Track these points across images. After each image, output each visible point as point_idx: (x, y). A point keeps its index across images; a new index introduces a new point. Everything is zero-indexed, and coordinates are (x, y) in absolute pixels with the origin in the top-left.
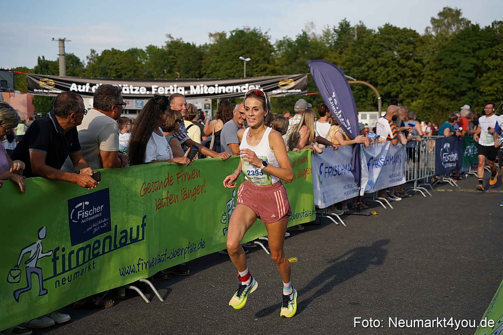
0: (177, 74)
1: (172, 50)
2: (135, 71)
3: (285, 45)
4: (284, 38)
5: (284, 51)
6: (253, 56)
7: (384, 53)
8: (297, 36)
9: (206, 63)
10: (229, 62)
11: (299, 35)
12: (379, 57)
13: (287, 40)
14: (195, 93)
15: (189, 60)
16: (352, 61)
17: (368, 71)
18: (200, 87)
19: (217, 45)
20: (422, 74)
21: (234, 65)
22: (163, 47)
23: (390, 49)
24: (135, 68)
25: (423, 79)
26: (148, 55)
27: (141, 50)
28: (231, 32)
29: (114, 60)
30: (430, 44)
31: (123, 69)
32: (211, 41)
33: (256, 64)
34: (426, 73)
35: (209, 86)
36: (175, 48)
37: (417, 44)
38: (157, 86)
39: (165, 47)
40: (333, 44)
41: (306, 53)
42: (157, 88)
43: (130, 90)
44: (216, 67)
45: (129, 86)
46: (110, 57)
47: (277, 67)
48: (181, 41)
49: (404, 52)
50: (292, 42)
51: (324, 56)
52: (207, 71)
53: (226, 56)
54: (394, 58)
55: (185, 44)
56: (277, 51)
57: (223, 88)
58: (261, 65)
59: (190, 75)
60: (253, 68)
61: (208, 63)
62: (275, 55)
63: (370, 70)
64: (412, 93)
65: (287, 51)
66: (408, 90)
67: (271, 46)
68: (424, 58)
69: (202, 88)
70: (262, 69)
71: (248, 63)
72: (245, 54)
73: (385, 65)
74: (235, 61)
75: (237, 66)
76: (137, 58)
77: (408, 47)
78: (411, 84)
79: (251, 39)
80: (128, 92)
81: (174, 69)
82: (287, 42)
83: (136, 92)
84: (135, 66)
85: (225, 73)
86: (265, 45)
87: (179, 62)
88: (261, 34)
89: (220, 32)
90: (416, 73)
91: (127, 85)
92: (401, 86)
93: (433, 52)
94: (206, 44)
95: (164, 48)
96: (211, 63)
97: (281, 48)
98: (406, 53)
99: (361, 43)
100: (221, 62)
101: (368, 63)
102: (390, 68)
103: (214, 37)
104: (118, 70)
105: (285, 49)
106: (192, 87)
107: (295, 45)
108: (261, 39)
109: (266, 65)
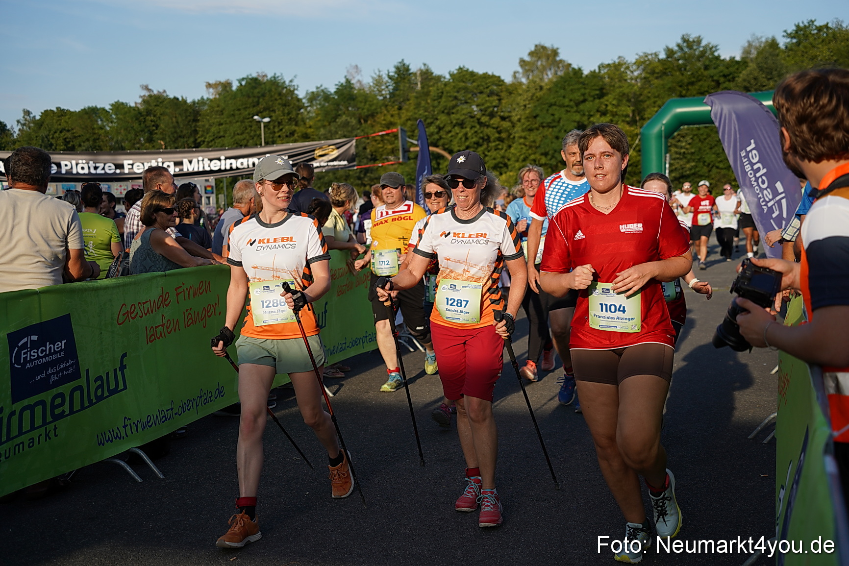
0: (160, 143)
1: (150, 108)
2: (94, 140)
3: (319, 98)
4: (317, 88)
5: (319, 107)
6: (273, 114)
7: (459, 108)
8: (336, 85)
9: (204, 126)
10: (239, 124)
11: (340, 84)
12: (453, 113)
13: (323, 91)
14: (191, 170)
15: (177, 122)
16: (416, 119)
17: (438, 133)
18: (198, 161)
19: (219, 99)
20: (512, 137)
21: (246, 129)
22: (136, 103)
23: (466, 103)
24: (95, 136)
25: (513, 143)
26: (114, 116)
27: (103, 109)
28: (240, 81)
29: (60, 125)
30: (520, 95)
31: (75, 137)
32: (209, 94)
33: (279, 126)
34: (517, 135)
35: (211, 160)
36: (156, 106)
37: (503, 94)
38: (131, 162)
39: (141, 104)
40: (388, 96)
41: (350, 109)
42: (132, 165)
43: (89, 168)
44: (219, 132)
45: (88, 163)
46: (54, 121)
47: (309, 131)
48: (165, 94)
49: (486, 106)
50: (329, 93)
51: (377, 113)
52: (205, 138)
53: (233, 115)
54: (472, 115)
55: (170, 99)
56: (307, 107)
57: (233, 161)
58: (287, 127)
59: (180, 144)
60: (275, 132)
61: (207, 126)
62: (306, 113)
63: (442, 133)
64: (500, 163)
65: (323, 106)
66: (494, 159)
67: (299, 100)
68: (513, 114)
69: (201, 163)
70: (288, 134)
71: (267, 125)
72: (261, 112)
73: (462, 125)
74: (247, 123)
75: (251, 130)
76: (97, 121)
77: (491, 99)
78: (498, 151)
79: (270, 91)
80: (86, 171)
81: (155, 136)
82: (322, 94)
83: (99, 171)
84: (94, 134)
85: (233, 140)
86: (290, 98)
87: (162, 126)
88: (284, 82)
89: (223, 80)
90: (504, 135)
91: (84, 161)
92: (484, 153)
93: (525, 106)
94: (202, 98)
95: (139, 106)
96: (211, 125)
97: (314, 102)
98: (488, 107)
99: (427, 94)
100: (226, 124)
101: (438, 122)
102: (468, 129)
103: (213, 89)
104: (67, 140)
105: (320, 104)
106: (185, 161)
107: (334, 98)
108: (284, 91)
109: (294, 127)
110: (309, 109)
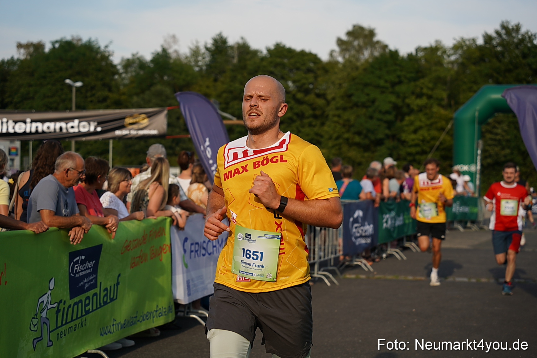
3: (135, 66)
4: (133, 55)
5: (134, 74)
6: (86, 79)
8: (152, 54)
9: (12, 87)
10: (49, 86)
11: (156, 53)
13: (138, 59)
16: (231, 92)
18: (2, 122)
19: (30, 60)
21: (57, 92)
28: (53, 43)
30: (336, 73)
32: (20, 55)
33: (91, 91)
35: (16, 122)
37: (319, 72)
40: (204, 68)
41: (166, 78)
44: (28, 94)
47: (123, 98)
49: (302, 82)
50: (145, 61)
52: (13, 99)
53: (44, 77)
57: (39, 124)
58: (99, 93)
60: (87, 97)
61: (16, 87)
67: (114, 67)
69: (5, 124)
70: (101, 99)
71: (78, 89)
72: (74, 76)
74: (58, 86)
75: (62, 94)
77: (307, 76)
79: (84, 55)
82: (137, 62)
86: (104, 63)
88: (99, 48)
94: (12, 58)
96: (20, 86)
97: (129, 69)
98: (304, 84)
99: (244, 68)
100: (37, 85)
103: (24, 49)
105: (135, 71)
107: (149, 67)
108: (99, 56)
109: (107, 93)
110: (124, 75)
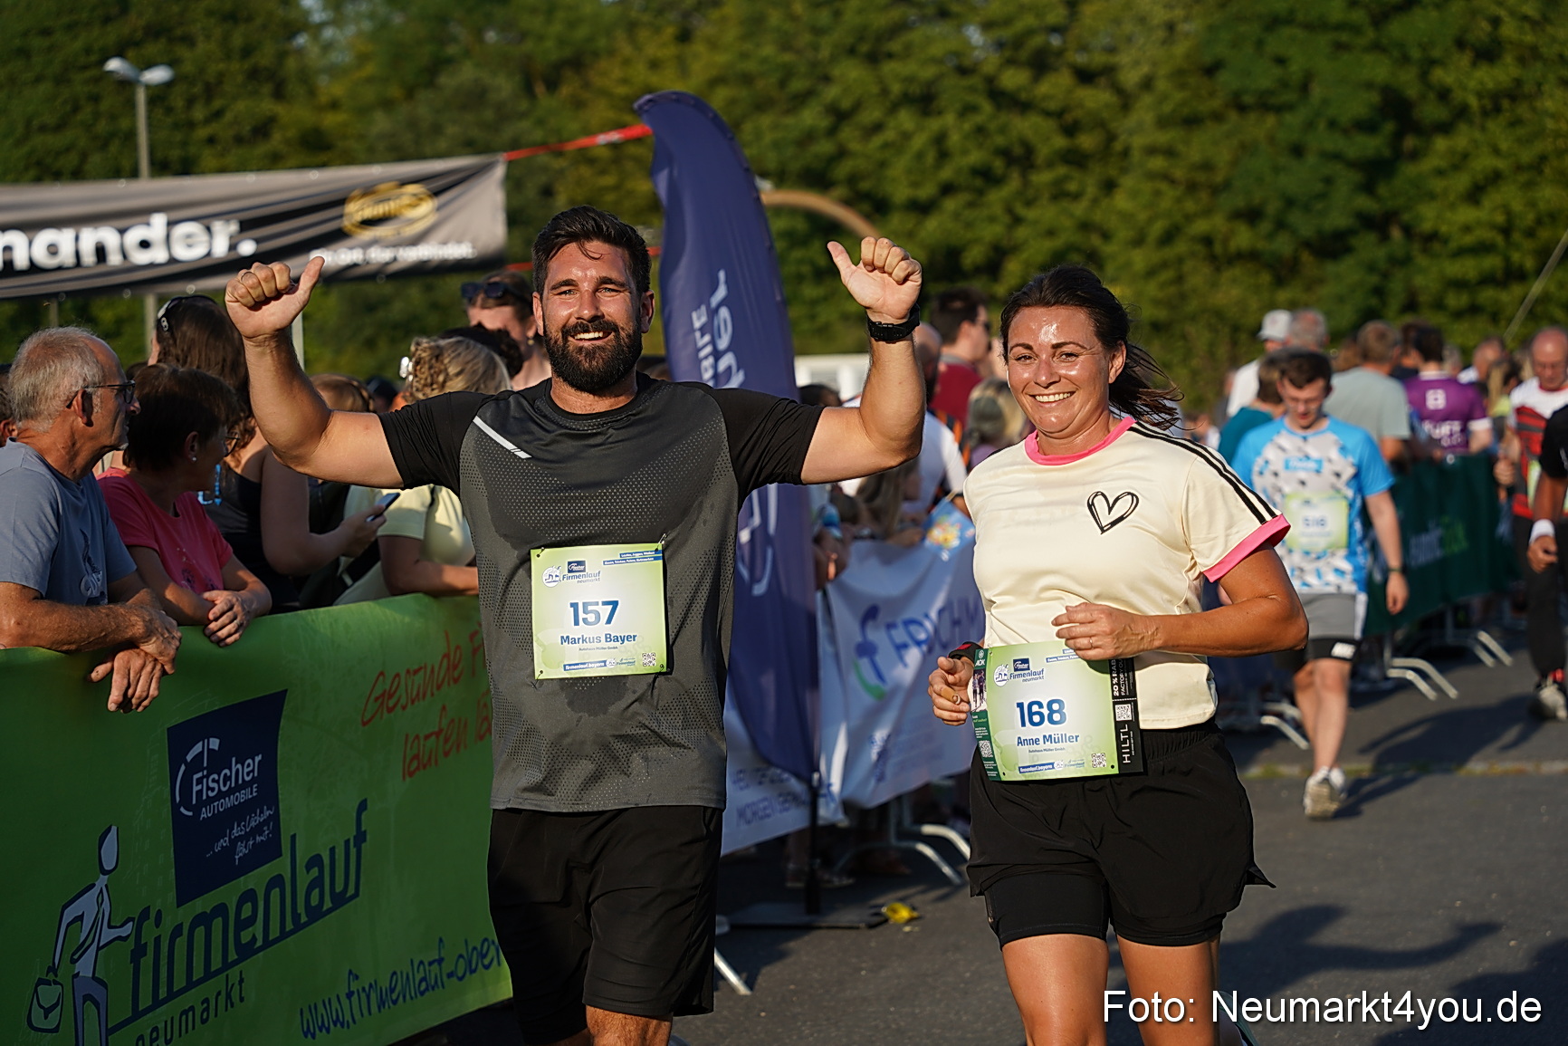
5: (367, 25)
6: (185, 53)
7: (914, 36)
10: (45, 88)
12: (891, 56)
16: (747, 79)
17: (832, 131)
23: (944, 14)
33: (208, 101)
41: (492, 37)
49: (1018, 25)
51: (595, 54)
53: (23, 54)
54: (967, 62)
56: (323, 24)
57: (15, 238)
58: (241, 106)
60: (191, 125)
62: (315, 50)
63: (848, 135)
65: (383, 25)
68: (1124, 58)
70: (246, 130)
72: (136, 45)
73: (925, 101)
75: (97, 116)
78: (1064, 202)
85: (26, 148)
92: (1010, 211)
98: (1028, 33)
101: (832, 92)
102: (949, 119)
109: (267, 106)
110: (329, 33)
